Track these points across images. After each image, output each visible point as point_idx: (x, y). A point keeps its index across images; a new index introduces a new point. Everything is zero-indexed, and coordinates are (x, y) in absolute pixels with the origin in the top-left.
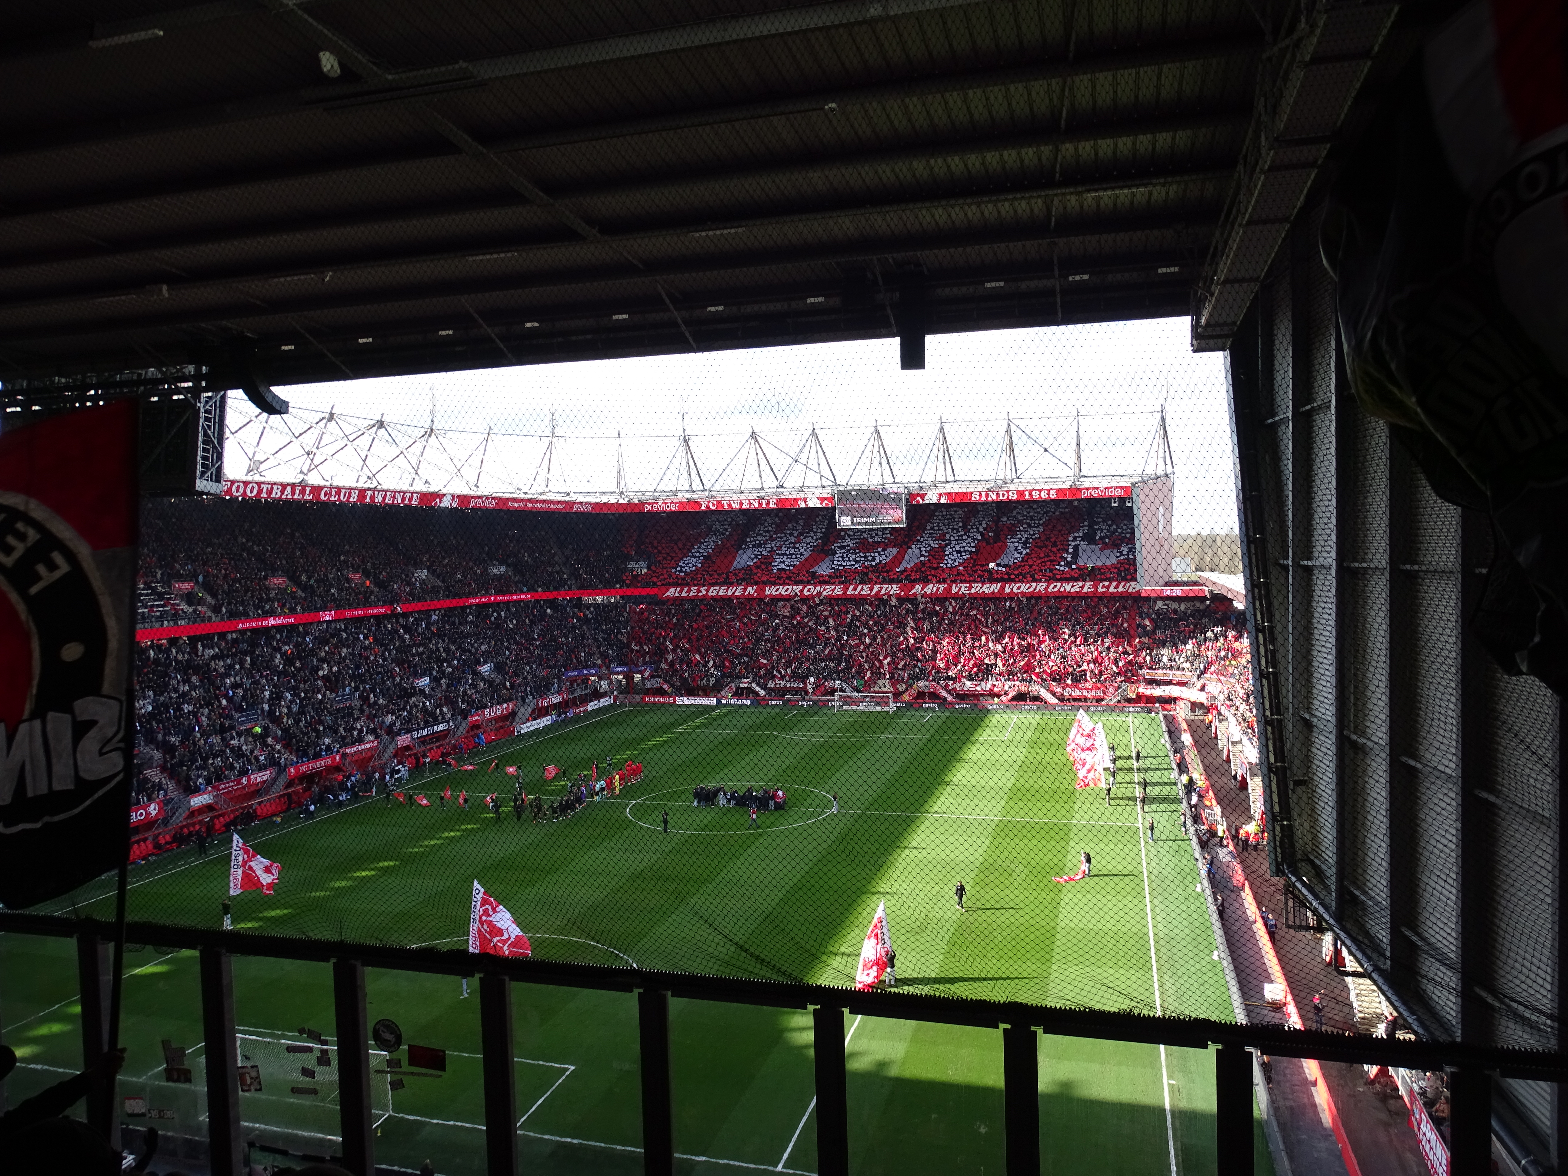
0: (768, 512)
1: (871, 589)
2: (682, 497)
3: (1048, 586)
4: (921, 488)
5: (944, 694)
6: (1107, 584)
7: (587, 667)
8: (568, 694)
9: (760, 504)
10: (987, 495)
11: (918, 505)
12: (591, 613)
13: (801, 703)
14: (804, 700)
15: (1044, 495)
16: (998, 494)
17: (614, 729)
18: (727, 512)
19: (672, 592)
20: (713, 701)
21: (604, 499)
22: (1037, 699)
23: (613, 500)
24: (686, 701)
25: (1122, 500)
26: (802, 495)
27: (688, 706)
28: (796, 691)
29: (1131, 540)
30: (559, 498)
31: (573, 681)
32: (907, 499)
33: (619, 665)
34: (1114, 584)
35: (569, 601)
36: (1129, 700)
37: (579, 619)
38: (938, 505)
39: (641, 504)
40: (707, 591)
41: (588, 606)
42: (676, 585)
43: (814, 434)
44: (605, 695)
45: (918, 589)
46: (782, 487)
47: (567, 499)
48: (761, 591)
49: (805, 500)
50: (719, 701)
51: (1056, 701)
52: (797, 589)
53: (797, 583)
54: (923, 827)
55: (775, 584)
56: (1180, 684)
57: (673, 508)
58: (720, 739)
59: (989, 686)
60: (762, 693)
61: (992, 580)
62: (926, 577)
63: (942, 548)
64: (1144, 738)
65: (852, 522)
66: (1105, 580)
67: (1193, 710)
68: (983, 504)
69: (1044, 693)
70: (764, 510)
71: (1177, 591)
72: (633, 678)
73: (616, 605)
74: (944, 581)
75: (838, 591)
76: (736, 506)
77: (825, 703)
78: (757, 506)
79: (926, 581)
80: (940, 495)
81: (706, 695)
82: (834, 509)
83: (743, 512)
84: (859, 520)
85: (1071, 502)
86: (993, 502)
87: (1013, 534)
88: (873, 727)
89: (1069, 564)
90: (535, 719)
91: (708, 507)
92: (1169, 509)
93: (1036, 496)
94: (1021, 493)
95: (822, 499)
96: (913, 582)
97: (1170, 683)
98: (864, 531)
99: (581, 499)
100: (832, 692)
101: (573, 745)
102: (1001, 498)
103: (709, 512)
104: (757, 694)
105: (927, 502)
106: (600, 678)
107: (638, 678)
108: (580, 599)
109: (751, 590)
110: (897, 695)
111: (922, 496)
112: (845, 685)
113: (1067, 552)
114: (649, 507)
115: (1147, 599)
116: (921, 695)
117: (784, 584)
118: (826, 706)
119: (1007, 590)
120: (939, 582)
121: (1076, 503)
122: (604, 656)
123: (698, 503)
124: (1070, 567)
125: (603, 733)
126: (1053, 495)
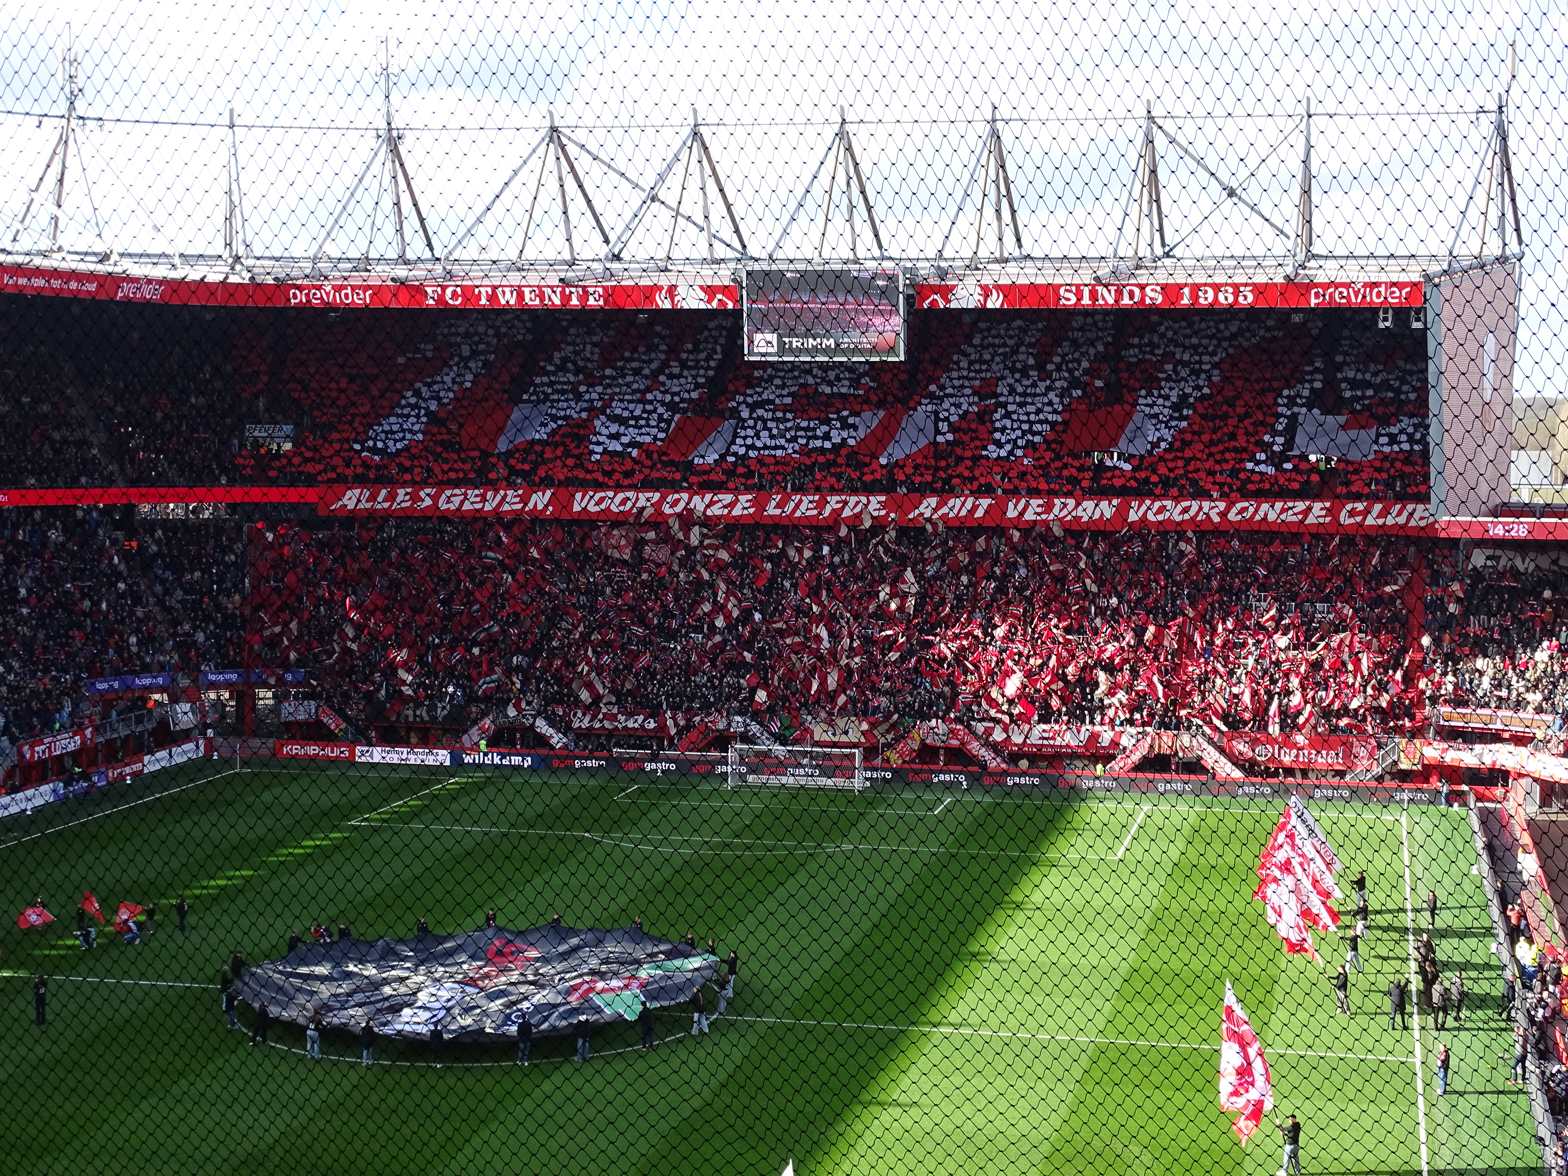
0: (584, 315)
1: (821, 504)
2: (381, 274)
3: (1228, 509)
4: (943, 274)
5: (985, 754)
6: (1360, 506)
7: (146, 669)
8: (97, 730)
9: (566, 298)
10: (1093, 295)
11: (933, 308)
12: (158, 542)
13: (648, 767)
14: (654, 758)
15: (1226, 298)
16: (1119, 293)
17: (213, 816)
18: (483, 312)
19: (351, 499)
20: (443, 757)
21: (194, 275)
22: (1195, 767)
23: (214, 277)
24: (377, 755)
25: (1401, 314)
26: (664, 281)
27: (393, 767)
28: (637, 738)
29: (1420, 409)
30: (82, 267)
31: (107, 702)
32: (908, 298)
33: (220, 668)
34: (1378, 507)
35: (103, 513)
36: (1404, 776)
37: (126, 556)
38: (981, 312)
39: (282, 287)
40: (435, 498)
41: (150, 526)
42: (360, 481)
43: (696, 135)
44: (186, 736)
45: (927, 506)
46: (617, 257)
47: (102, 269)
48: (562, 502)
49: (672, 289)
50: (456, 759)
51: (1237, 774)
52: (645, 499)
53: (647, 485)
54: (923, 1064)
55: (599, 486)
56: (1520, 740)
57: (360, 300)
58: (468, 844)
59: (1084, 735)
60: (557, 740)
61: (1101, 493)
62: (947, 481)
63: (984, 416)
64: (1435, 869)
65: (783, 349)
66: (1358, 498)
67: (1545, 802)
68: (1087, 313)
69: (1211, 756)
70: (573, 311)
71: (1520, 528)
72: (254, 698)
73: (216, 526)
74: (986, 490)
75: (743, 506)
76: (508, 298)
77: (708, 770)
78: (557, 301)
79: (945, 492)
80: (986, 291)
81: (428, 741)
82: (737, 314)
83: (522, 313)
84: (796, 343)
85: (1284, 316)
86: (1106, 312)
87: (1151, 383)
88: (826, 823)
89: (1276, 460)
90: (15, 790)
91: (441, 299)
92: (1507, 347)
93: (1206, 298)
94: (1170, 290)
95: (710, 291)
96: (921, 491)
97: (1496, 737)
98: (807, 369)
99: (136, 270)
100: (723, 741)
101: (113, 849)
102: (1126, 301)
103: (444, 312)
104: (543, 741)
105: (954, 305)
106: (174, 700)
107: (265, 697)
108: (130, 509)
109: (540, 500)
110: (871, 752)
111: (946, 291)
112: (755, 728)
113: (1275, 433)
114: (301, 297)
115: (1454, 543)
116: (927, 753)
117: (618, 488)
118: (709, 775)
119: (1133, 517)
120: (978, 493)
121: (1296, 318)
122: (185, 645)
123: (419, 290)
124: (1278, 467)
125: (187, 823)
126: (1247, 298)
